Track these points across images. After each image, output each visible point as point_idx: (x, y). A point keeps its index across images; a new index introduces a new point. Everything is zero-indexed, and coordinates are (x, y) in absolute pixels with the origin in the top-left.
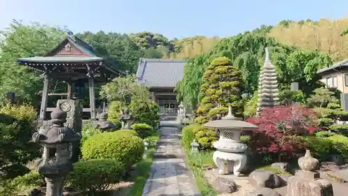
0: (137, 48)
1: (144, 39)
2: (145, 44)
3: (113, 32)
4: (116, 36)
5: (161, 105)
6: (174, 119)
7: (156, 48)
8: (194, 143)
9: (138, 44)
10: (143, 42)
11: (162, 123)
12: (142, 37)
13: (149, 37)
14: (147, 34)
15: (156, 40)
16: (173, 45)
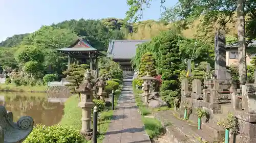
0: (106, 30)
1: (111, 23)
2: (112, 26)
3: (90, 19)
4: (92, 22)
5: (124, 70)
6: (131, 78)
7: (119, 29)
8: (137, 86)
9: (107, 27)
10: (110, 25)
11: (124, 80)
12: (109, 21)
13: (114, 21)
14: (113, 19)
15: (120, 24)
16: (132, 27)
